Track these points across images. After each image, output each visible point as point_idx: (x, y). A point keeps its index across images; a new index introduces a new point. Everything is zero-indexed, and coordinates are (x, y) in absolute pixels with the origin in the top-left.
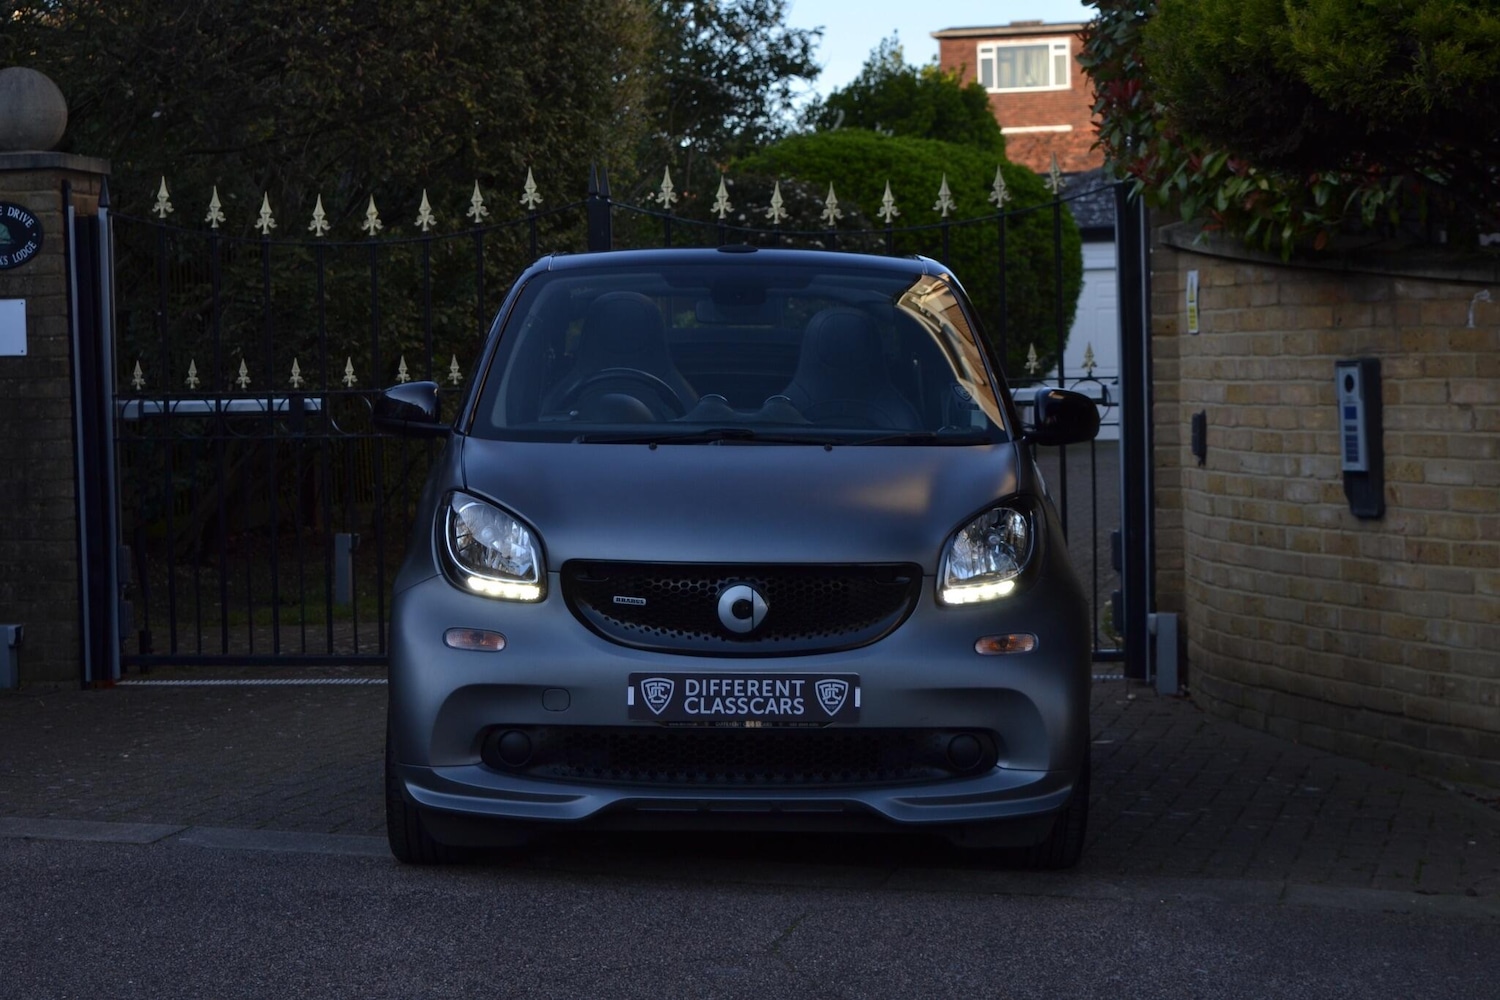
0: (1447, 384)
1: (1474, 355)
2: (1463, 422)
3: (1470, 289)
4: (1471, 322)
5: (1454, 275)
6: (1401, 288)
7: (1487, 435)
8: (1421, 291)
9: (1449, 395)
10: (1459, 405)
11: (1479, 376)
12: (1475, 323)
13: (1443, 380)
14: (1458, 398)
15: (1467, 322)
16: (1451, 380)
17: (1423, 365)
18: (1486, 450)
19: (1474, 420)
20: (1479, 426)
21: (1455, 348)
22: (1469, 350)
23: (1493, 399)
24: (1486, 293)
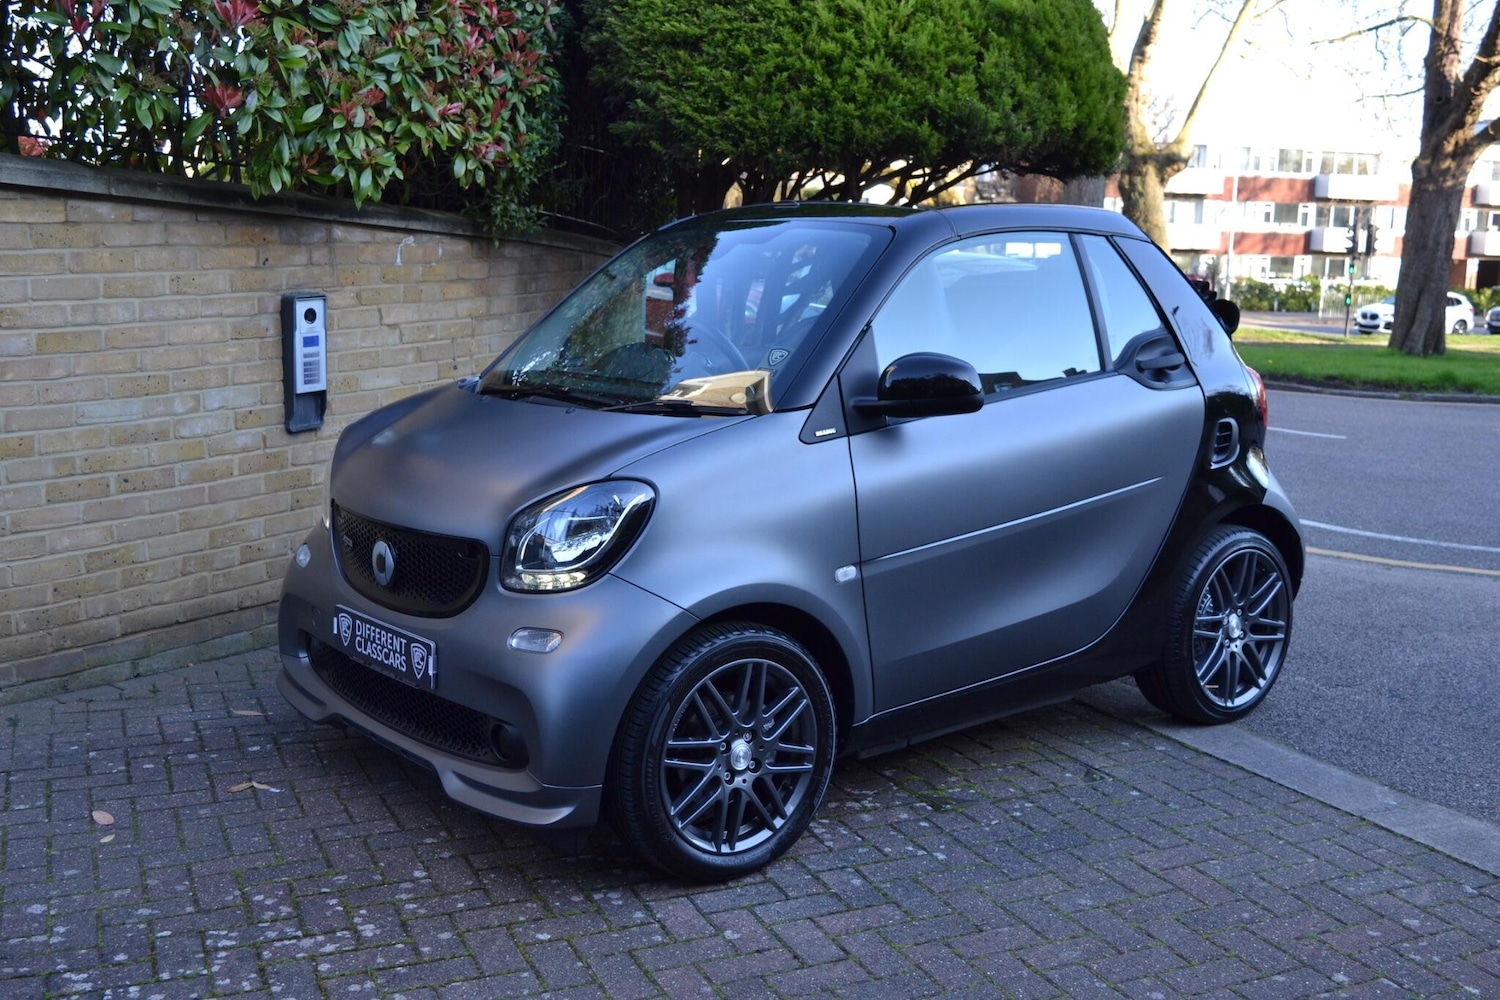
0: (380, 311)
1: (402, 286)
2: (393, 338)
3: (400, 235)
6: (339, 232)
7: (410, 346)
8: (359, 235)
9: (381, 318)
10: (389, 325)
11: (405, 302)
12: (401, 261)
13: (375, 307)
14: (387, 321)
15: (395, 260)
16: (381, 306)
17: (358, 296)
18: (411, 357)
19: (402, 335)
20: (405, 339)
21: (388, 282)
22: (398, 282)
23: (416, 318)
24: (411, 239)
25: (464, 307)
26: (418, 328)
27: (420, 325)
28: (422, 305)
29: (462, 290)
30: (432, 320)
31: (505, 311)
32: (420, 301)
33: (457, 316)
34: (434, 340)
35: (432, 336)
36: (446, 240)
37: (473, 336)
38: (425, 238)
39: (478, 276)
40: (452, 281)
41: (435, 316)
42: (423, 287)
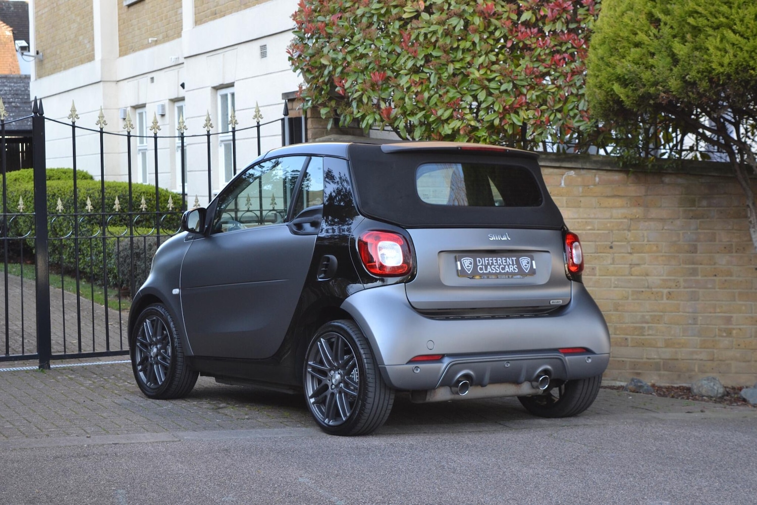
1: (565, 198)
3: (564, 171)
4: (563, 184)
5: (557, 165)
11: (567, 207)
12: (565, 185)
15: (561, 184)
22: (561, 196)
23: (576, 216)
24: (572, 173)
25: (618, 213)
26: (578, 222)
27: (580, 220)
28: (581, 210)
29: (618, 202)
30: (590, 218)
31: (665, 216)
32: (580, 207)
33: (611, 217)
34: (590, 230)
35: (589, 228)
36: (601, 173)
37: (629, 230)
38: (583, 172)
39: (633, 194)
40: (607, 197)
41: (592, 216)
42: (582, 199)
